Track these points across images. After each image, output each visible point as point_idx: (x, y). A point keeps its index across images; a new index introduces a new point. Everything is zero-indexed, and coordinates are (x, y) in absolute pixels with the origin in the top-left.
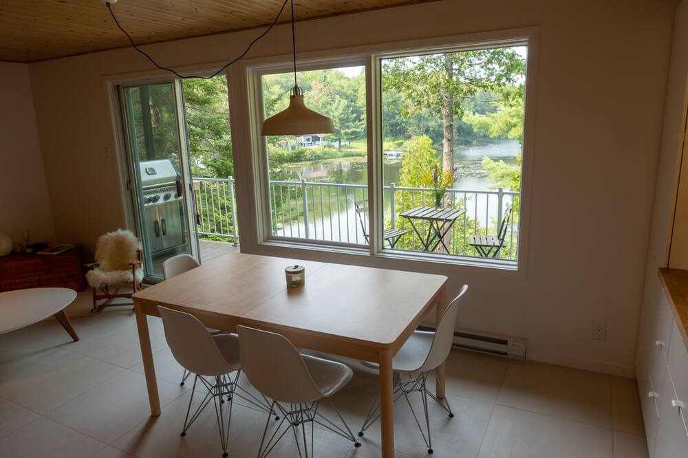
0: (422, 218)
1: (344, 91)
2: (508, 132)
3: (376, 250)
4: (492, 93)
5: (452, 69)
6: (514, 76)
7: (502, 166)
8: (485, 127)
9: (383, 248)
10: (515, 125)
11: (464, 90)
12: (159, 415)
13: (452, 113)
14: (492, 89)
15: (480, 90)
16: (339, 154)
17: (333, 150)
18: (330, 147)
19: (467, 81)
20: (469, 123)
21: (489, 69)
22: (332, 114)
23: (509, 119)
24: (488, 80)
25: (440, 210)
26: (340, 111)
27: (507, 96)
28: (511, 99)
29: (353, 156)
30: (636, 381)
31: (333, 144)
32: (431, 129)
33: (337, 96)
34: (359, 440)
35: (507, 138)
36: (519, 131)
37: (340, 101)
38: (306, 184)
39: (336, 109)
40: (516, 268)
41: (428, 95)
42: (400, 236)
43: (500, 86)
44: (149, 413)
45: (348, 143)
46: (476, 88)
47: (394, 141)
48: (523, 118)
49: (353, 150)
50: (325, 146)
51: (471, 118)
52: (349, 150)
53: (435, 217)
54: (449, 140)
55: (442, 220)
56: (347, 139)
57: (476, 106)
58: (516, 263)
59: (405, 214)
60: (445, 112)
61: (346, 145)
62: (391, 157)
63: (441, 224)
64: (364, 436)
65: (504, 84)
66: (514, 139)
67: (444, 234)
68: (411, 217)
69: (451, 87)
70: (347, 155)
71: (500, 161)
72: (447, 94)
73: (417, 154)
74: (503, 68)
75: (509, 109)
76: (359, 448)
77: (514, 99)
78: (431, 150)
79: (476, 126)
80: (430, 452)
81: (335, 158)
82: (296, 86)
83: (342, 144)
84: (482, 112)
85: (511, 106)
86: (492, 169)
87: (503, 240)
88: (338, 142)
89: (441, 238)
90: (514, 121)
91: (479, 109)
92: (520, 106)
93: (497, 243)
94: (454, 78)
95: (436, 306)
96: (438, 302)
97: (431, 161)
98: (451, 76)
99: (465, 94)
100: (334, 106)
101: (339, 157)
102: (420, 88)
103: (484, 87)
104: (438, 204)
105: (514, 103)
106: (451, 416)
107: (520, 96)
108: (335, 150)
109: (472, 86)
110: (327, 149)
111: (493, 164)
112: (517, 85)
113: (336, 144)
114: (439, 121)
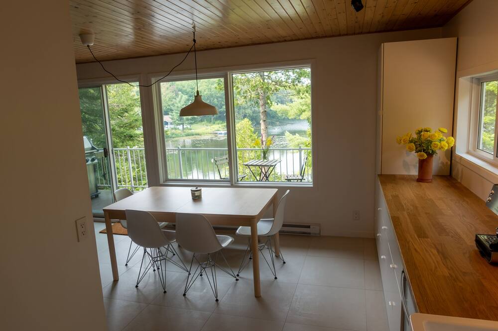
0: (256, 165)
1: (184, 89)
2: (299, 116)
3: (234, 182)
4: (289, 91)
5: (264, 75)
6: (302, 79)
7: (298, 138)
8: (285, 112)
9: (238, 181)
10: (304, 111)
11: (273, 89)
12: (118, 280)
13: (266, 103)
14: (290, 88)
15: (282, 88)
16: (183, 134)
17: (178, 132)
18: (175, 129)
19: (274, 83)
20: (275, 110)
21: (287, 75)
22: (176, 105)
23: (301, 107)
24: (287, 82)
25: (266, 161)
26: (182, 103)
27: (299, 92)
28: (301, 94)
29: (193, 135)
30: (375, 239)
31: (178, 127)
32: (248, 115)
33: (180, 93)
34: (238, 278)
35: (300, 119)
36: (308, 114)
37: (182, 96)
38: (180, 150)
39: (180, 102)
40: (312, 186)
41: (250, 92)
42: (243, 178)
43: (294, 86)
44: (112, 279)
45: (189, 126)
46: (279, 87)
47: (222, 123)
48: (310, 106)
49: (193, 131)
50: (172, 129)
51: (276, 107)
52: (190, 131)
53: (263, 164)
54: (264, 121)
55: (268, 166)
56: (188, 124)
57: (277, 98)
58: (312, 183)
59: (246, 163)
60: (261, 102)
61: (187, 128)
62: (220, 135)
63: (266, 168)
64: (240, 276)
65: (297, 85)
66: (304, 120)
67: (269, 176)
68: (250, 165)
69: (265, 87)
70: (188, 135)
71: (297, 134)
72: (262, 92)
73: (242, 132)
74: (295, 75)
75: (301, 101)
76: (238, 281)
77: (303, 94)
78: (251, 128)
79: (280, 111)
80: (276, 278)
81: (180, 137)
82: (198, 91)
83: (185, 127)
84: (282, 103)
85: (302, 98)
86: (291, 140)
87: (303, 176)
88: (182, 125)
89: (267, 178)
90: (304, 108)
91: (279, 100)
92: (308, 99)
93: (300, 178)
94: (266, 81)
95: (272, 205)
96: (274, 202)
97: (251, 136)
98: (264, 81)
99: (273, 91)
100: (178, 99)
101: (183, 136)
102: (245, 88)
103: (285, 86)
104: (265, 157)
105: (303, 96)
106: (284, 263)
107: (307, 92)
108: (180, 131)
109: (276, 86)
110: (174, 131)
111: (291, 136)
112: (305, 85)
113: (181, 127)
114: (253, 109)
